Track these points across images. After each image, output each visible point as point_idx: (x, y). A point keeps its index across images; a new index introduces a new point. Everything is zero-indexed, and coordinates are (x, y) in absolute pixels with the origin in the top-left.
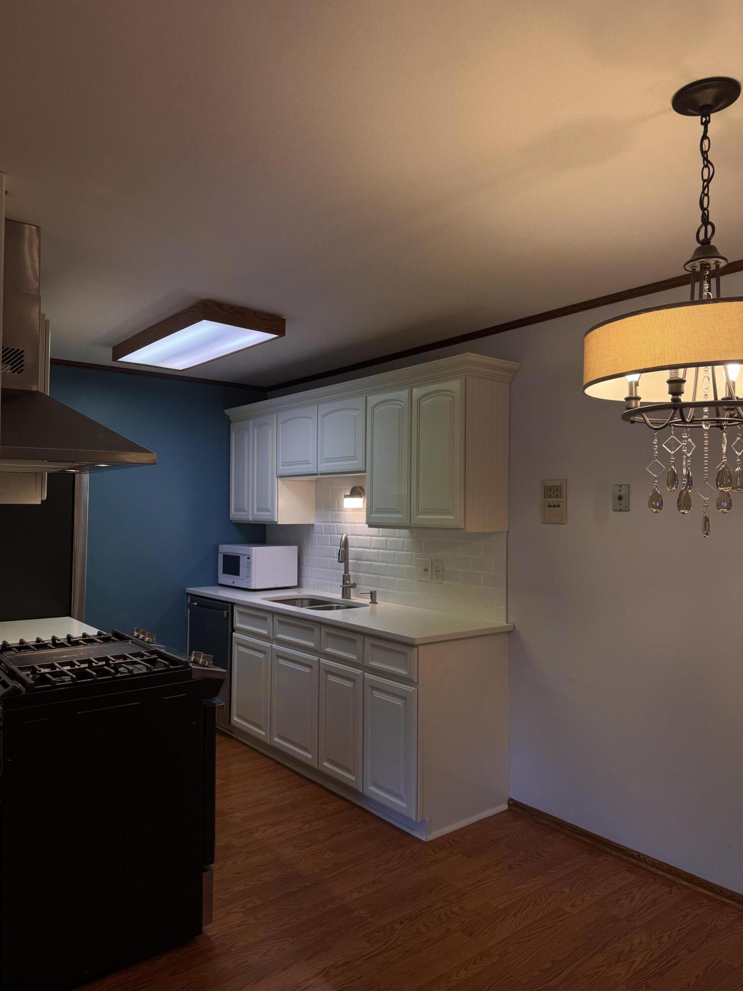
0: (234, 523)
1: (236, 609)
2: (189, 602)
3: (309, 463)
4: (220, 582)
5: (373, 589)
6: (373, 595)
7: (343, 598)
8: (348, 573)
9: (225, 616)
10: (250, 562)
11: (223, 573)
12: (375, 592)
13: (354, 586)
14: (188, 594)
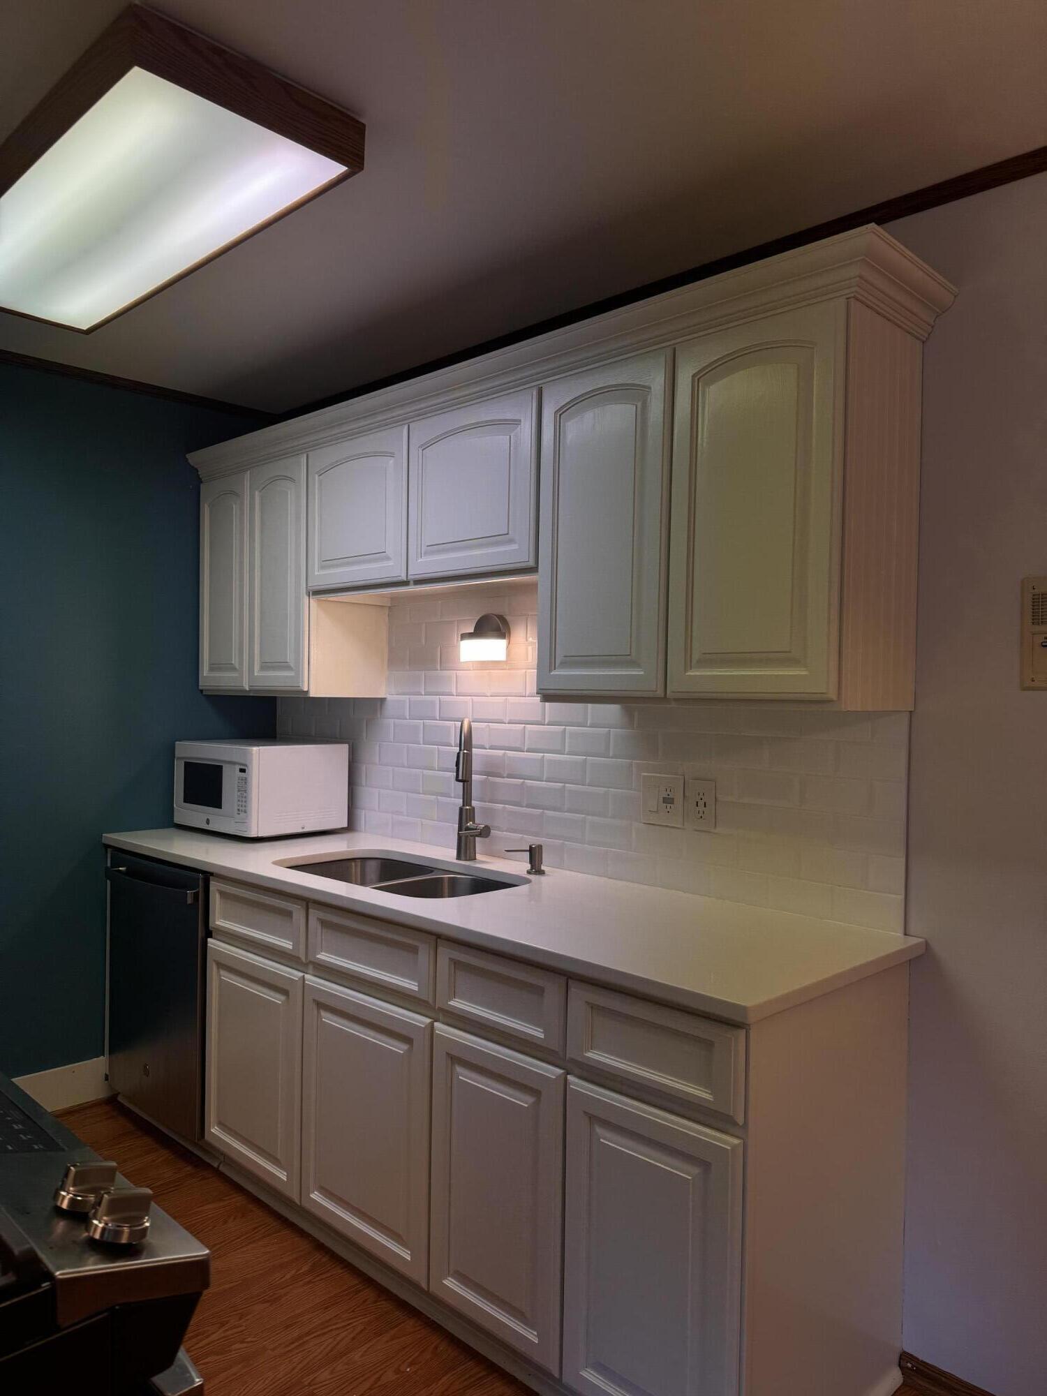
0: (208, 697)
1: (214, 886)
2: (109, 865)
3: (388, 558)
4: (177, 820)
5: (534, 841)
6: (535, 855)
7: (459, 857)
8: (470, 805)
9: (189, 901)
10: (246, 779)
11: (185, 801)
12: (540, 847)
13: (485, 832)
14: (107, 846)
